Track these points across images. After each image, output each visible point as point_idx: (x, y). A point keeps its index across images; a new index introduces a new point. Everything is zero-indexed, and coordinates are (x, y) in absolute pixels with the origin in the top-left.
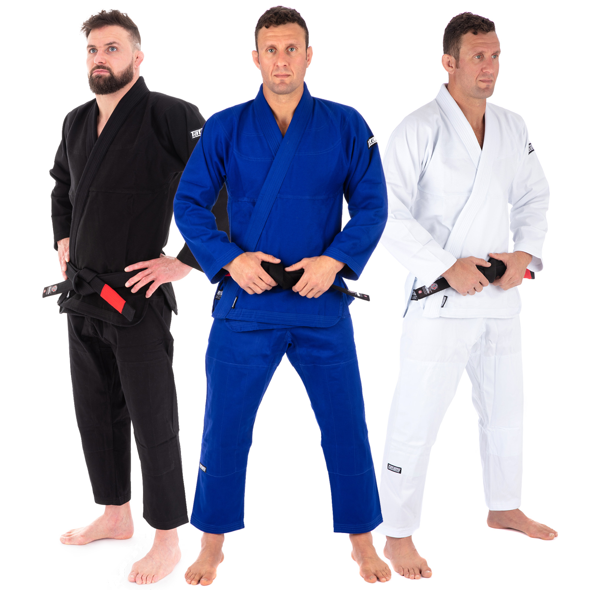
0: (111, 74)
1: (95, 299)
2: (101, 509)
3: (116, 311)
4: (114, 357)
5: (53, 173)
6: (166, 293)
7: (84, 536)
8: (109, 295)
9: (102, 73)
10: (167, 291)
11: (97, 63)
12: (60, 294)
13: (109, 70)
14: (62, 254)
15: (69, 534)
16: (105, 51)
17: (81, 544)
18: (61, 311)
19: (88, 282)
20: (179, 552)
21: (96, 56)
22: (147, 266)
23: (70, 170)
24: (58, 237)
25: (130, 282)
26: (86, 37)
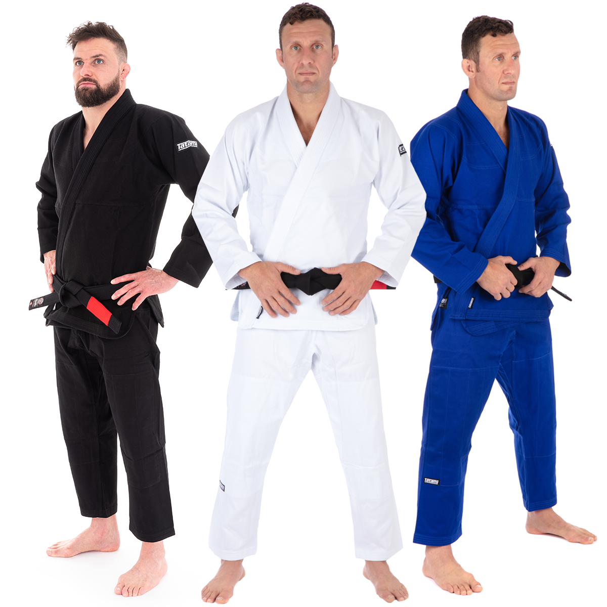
0: (97, 86)
1: (82, 311)
2: (88, 522)
3: (103, 324)
4: (100, 369)
5: (39, 186)
6: (152, 305)
7: (70, 548)
8: (95, 307)
9: (88, 86)
10: (154, 304)
11: (83, 76)
12: (47, 307)
13: (95, 82)
14: (48, 266)
15: (55, 547)
16: (92, 63)
17: (66, 557)
18: (47, 324)
19: (74, 294)
20: (165, 564)
21: (82, 69)
22: (133, 279)
23: (56, 182)
24: (44, 250)
25: (116, 295)
26: (72, 50)
